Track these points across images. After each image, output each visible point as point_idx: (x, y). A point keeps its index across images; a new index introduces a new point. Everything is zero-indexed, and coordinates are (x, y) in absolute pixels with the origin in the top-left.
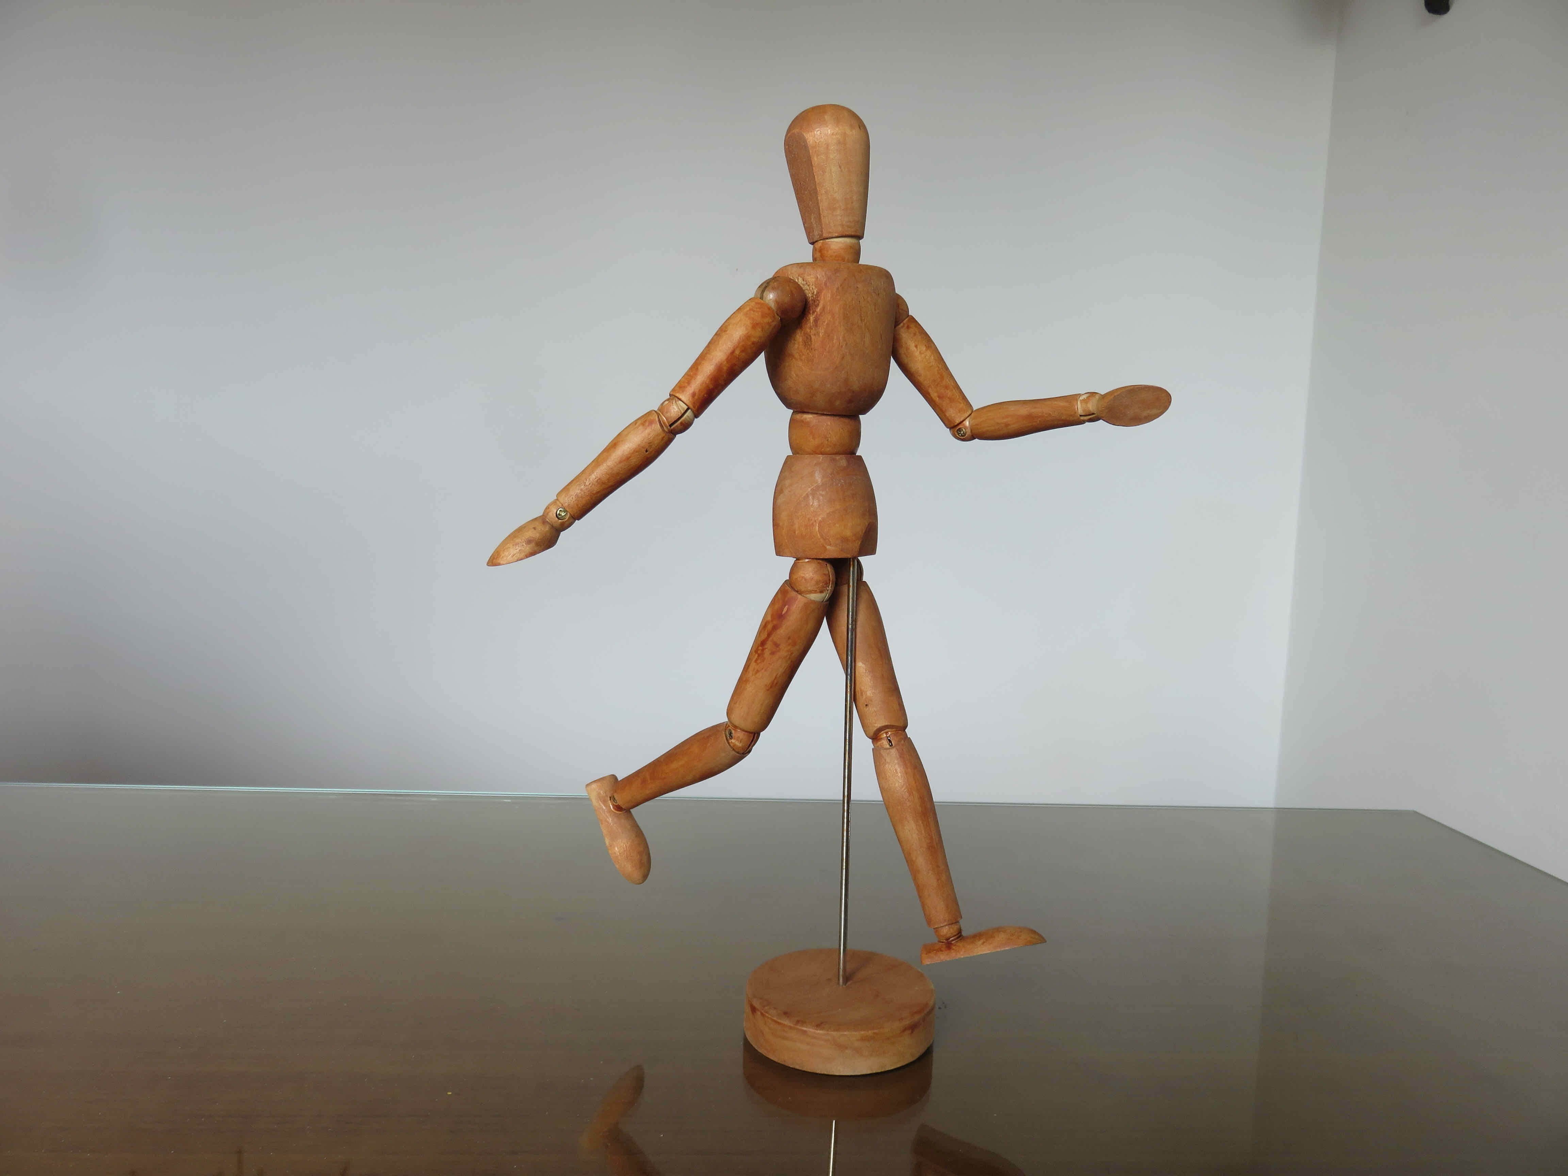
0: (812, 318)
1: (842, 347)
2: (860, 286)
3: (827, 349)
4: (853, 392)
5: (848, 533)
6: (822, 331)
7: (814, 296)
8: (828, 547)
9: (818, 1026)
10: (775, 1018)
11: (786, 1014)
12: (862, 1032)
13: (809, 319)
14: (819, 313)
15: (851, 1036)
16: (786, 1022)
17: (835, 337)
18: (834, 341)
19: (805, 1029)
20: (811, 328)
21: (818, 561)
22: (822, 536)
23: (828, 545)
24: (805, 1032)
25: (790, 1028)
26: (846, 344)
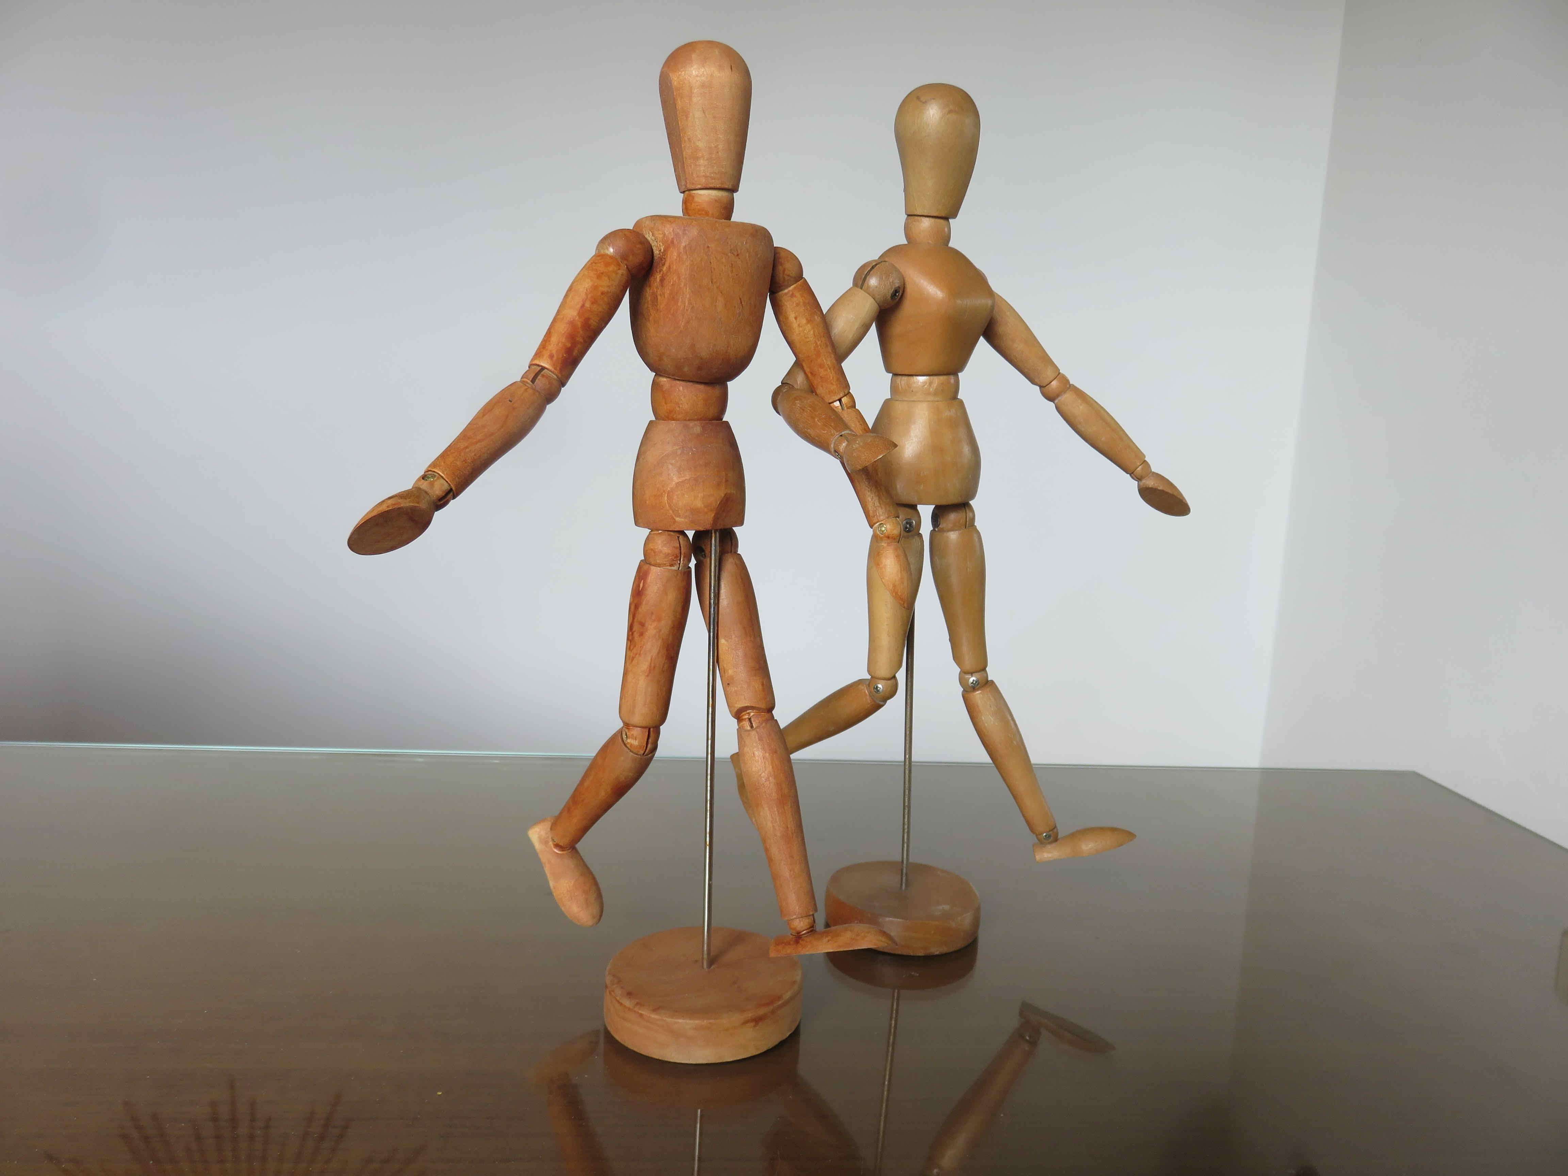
0: (658, 277)
1: (687, 310)
2: (712, 245)
3: (672, 312)
4: (701, 359)
5: (699, 504)
6: (667, 292)
7: (661, 254)
8: (677, 519)
9: (656, 1010)
10: (618, 998)
11: (630, 994)
12: (697, 1022)
13: (657, 277)
14: (665, 272)
15: (685, 1024)
16: (627, 1003)
17: (680, 299)
18: (679, 304)
19: (642, 1012)
20: (657, 288)
21: (669, 532)
22: (670, 506)
23: (677, 517)
24: (641, 1015)
25: (629, 1009)
26: (693, 308)
